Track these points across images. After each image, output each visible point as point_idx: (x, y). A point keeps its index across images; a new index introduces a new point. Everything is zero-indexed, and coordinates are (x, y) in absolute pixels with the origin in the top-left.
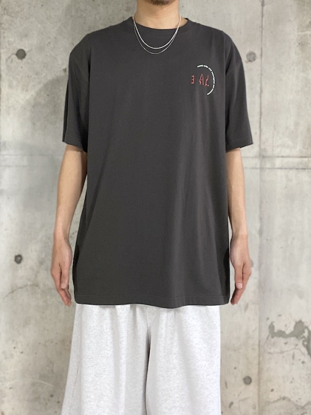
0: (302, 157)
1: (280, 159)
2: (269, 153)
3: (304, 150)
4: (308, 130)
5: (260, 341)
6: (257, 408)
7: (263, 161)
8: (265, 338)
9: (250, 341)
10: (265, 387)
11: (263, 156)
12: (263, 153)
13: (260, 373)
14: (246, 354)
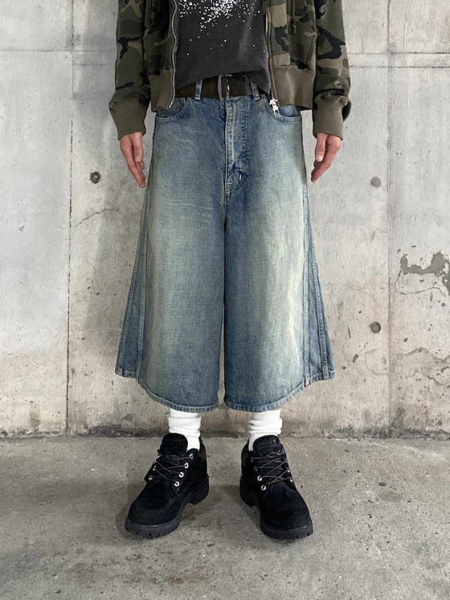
0: (439, 53)
1: (413, 55)
2: (399, 48)
3: (441, 44)
4: (447, 20)
5: (390, 278)
6: (388, 361)
7: (392, 58)
8: (397, 274)
9: (378, 279)
10: (397, 336)
11: (391, 52)
12: (393, 49)
13: (390, 318)
14: (374, 295)
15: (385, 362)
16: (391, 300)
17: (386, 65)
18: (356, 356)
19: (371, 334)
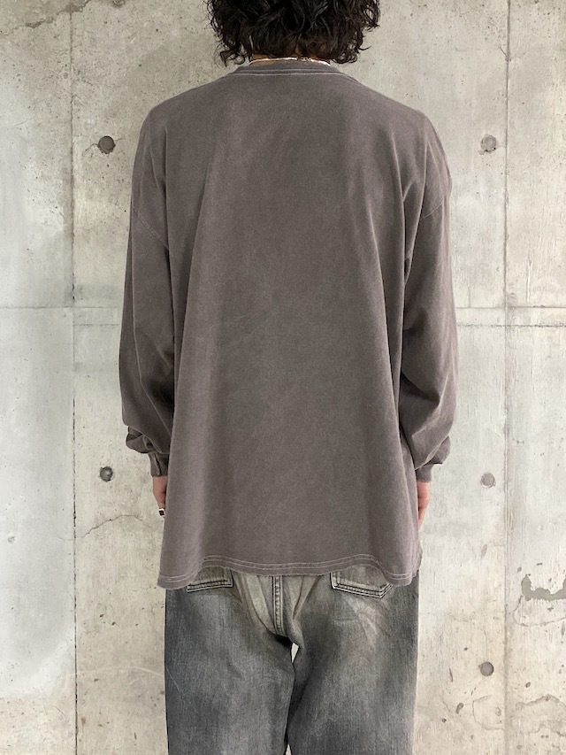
1: (539, 310)
2: (520, 301)
5: (507, 606)
6: (503, 713)
7: (510, 314)
8: (516, 600)
9: (491, 606)
10: (515, 680)
11: (509, 305)
12: (511, 301)
13: (506, 656)
14: (484, 627)
15: (499, 713)
16: (508, 633)
17: (502, 323)
18: (461, 705)
19: (480, 677)
